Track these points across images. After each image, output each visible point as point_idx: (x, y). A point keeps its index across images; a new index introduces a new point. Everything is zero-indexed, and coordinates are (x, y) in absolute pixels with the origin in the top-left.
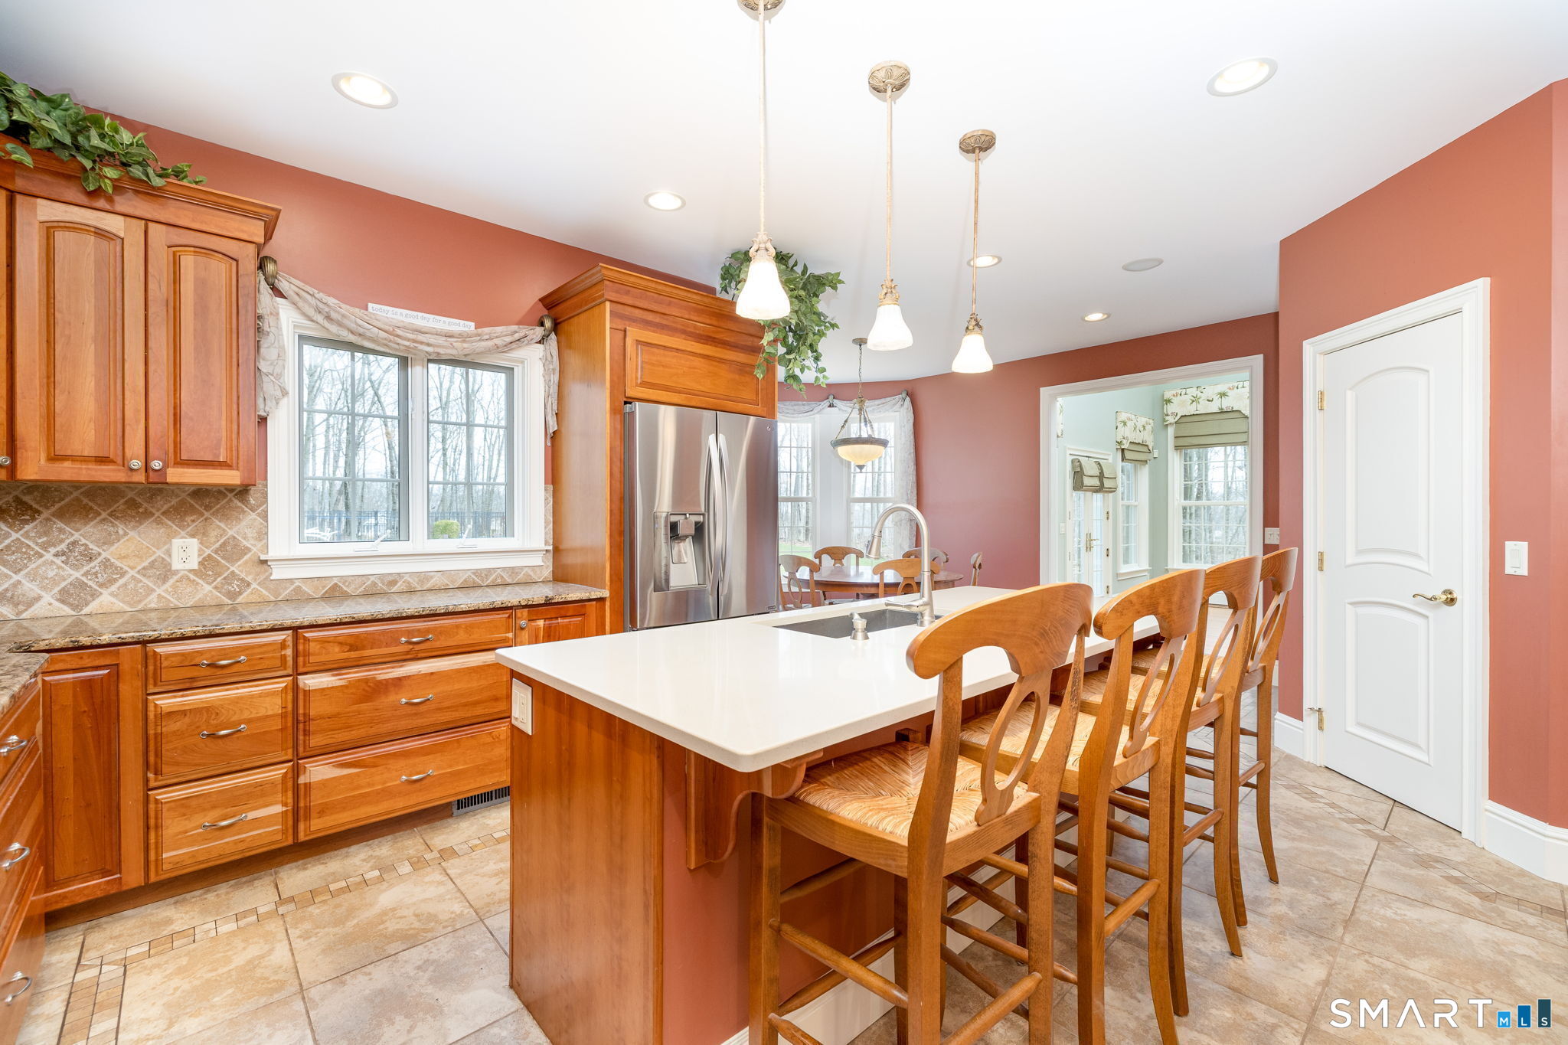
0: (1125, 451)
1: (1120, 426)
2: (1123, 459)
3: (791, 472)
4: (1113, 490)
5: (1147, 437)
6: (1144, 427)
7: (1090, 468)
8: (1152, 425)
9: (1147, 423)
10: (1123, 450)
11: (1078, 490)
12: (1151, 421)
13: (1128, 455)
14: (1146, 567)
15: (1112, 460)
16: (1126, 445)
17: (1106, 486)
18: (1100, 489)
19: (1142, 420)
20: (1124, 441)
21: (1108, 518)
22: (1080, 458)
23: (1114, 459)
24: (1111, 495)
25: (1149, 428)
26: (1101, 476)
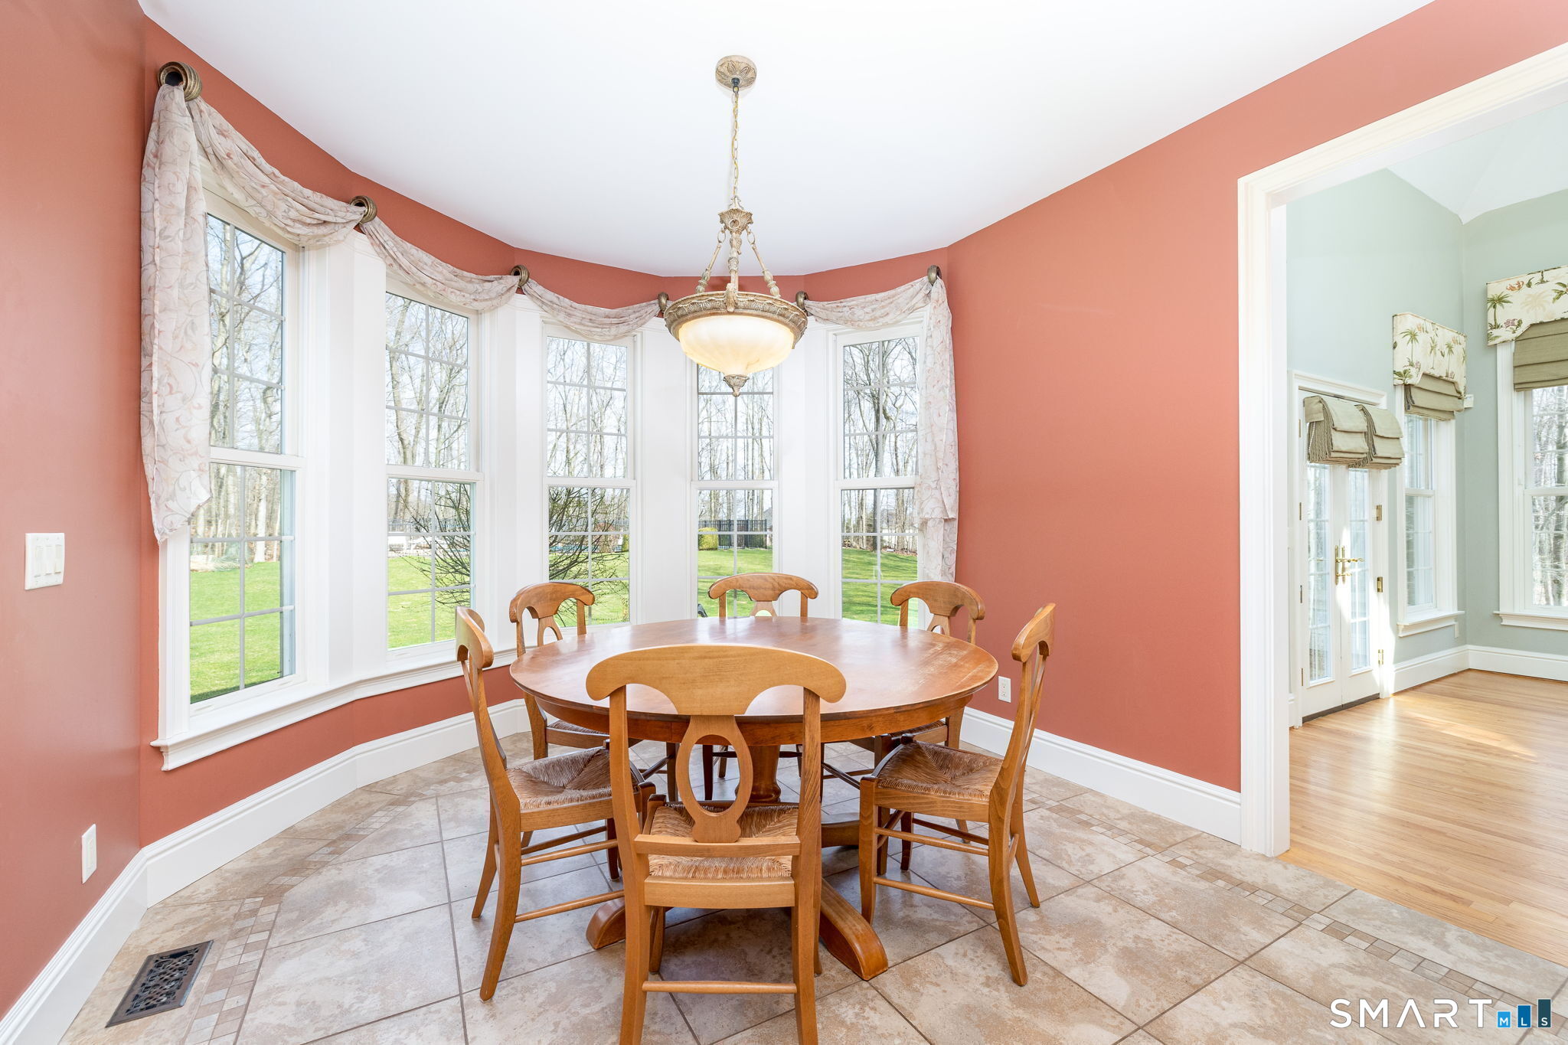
0: (1413, 390)
1: (1403, 342)
2: (1409, 404)
3: (736, 437)
4: (1392, 463)
5: (1452, 366)
6: (1450, 347)
7: (1346, 416)
8: (1464, 345)
9: (1456, 342)
10: (1408, 388)
11: (1320, 460)
12: (1461, 339)
13: (1419, 398)
14: (1454, 611)
15: (1389, 406)
16: (1415, 379)
17: (1379, 453)
18: (1366, 460)
19: (1446, 335)
20: (1413, 371)
21: (1379, 518)
22: (1323, 396)
23: (1391, 402)
24: (1385, 473)
25: (1458, 350)
26: (1370, 434)
